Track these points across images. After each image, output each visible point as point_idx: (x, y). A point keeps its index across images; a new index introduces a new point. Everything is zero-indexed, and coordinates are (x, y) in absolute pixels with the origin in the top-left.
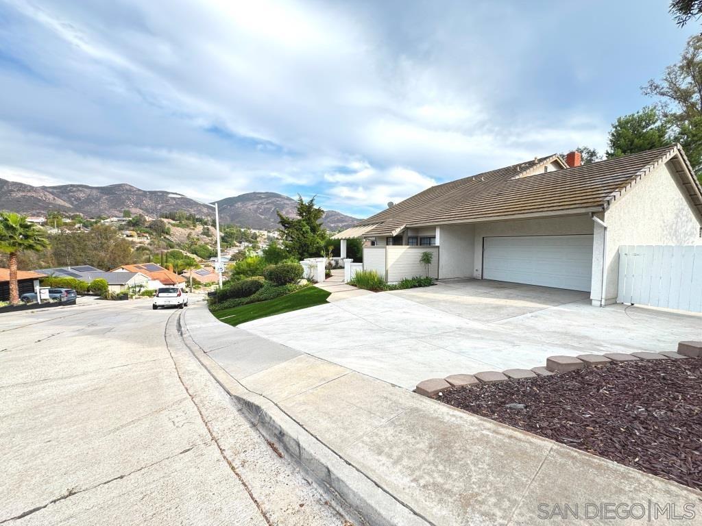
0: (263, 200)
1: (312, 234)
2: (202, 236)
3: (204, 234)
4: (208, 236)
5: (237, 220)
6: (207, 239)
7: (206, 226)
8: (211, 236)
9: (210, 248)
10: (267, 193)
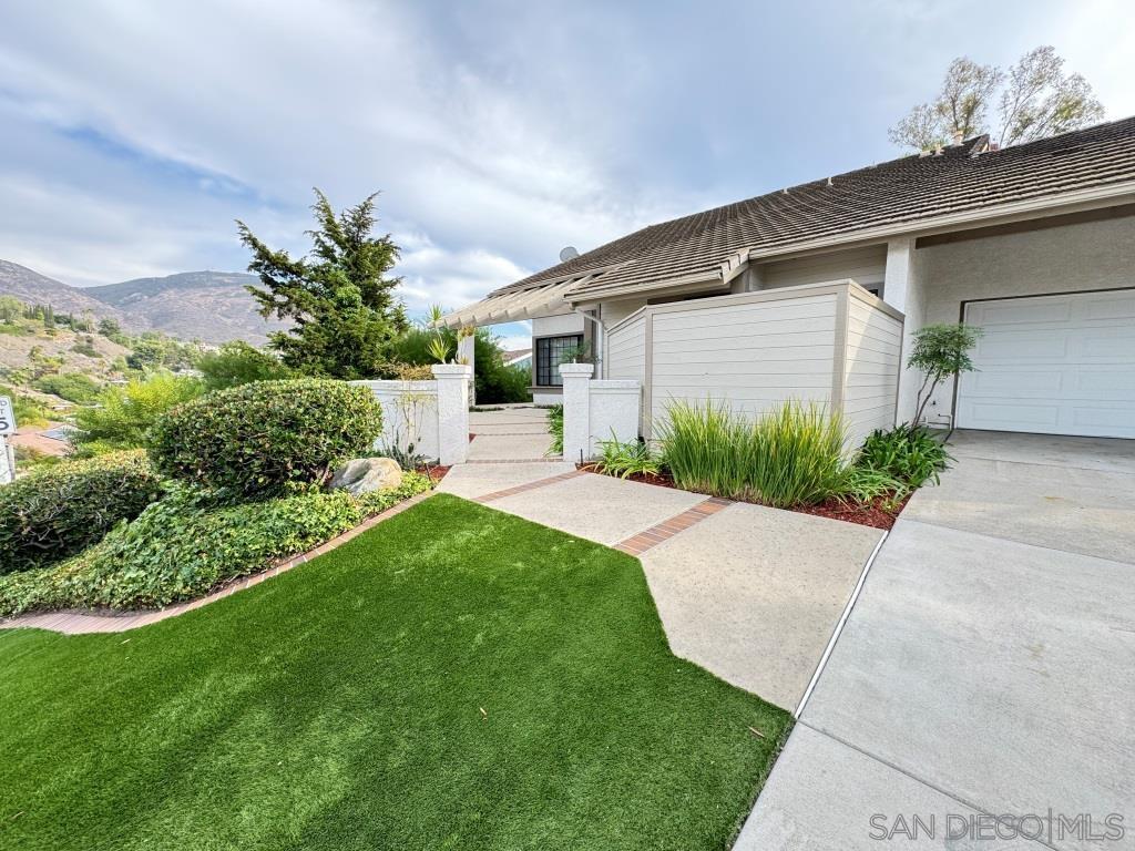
0: (229, 289)
1: (369, 311)
2: (74, 355)
3: (79, 350)
4: (90, 354)
5: (168, 325)
6: (89, 362)
7: (82, 334)
8: (100, 356)
9: (97, 380)
10: (235, 275)
